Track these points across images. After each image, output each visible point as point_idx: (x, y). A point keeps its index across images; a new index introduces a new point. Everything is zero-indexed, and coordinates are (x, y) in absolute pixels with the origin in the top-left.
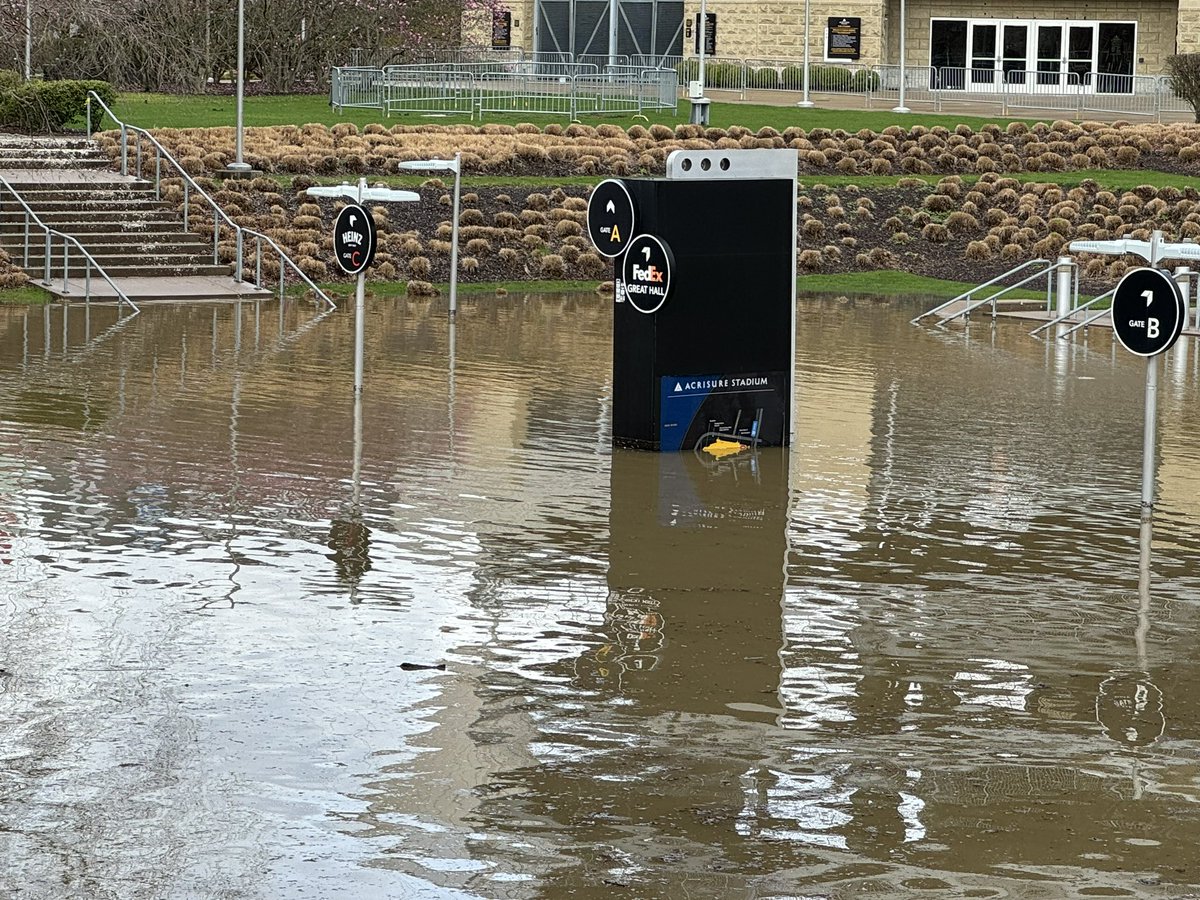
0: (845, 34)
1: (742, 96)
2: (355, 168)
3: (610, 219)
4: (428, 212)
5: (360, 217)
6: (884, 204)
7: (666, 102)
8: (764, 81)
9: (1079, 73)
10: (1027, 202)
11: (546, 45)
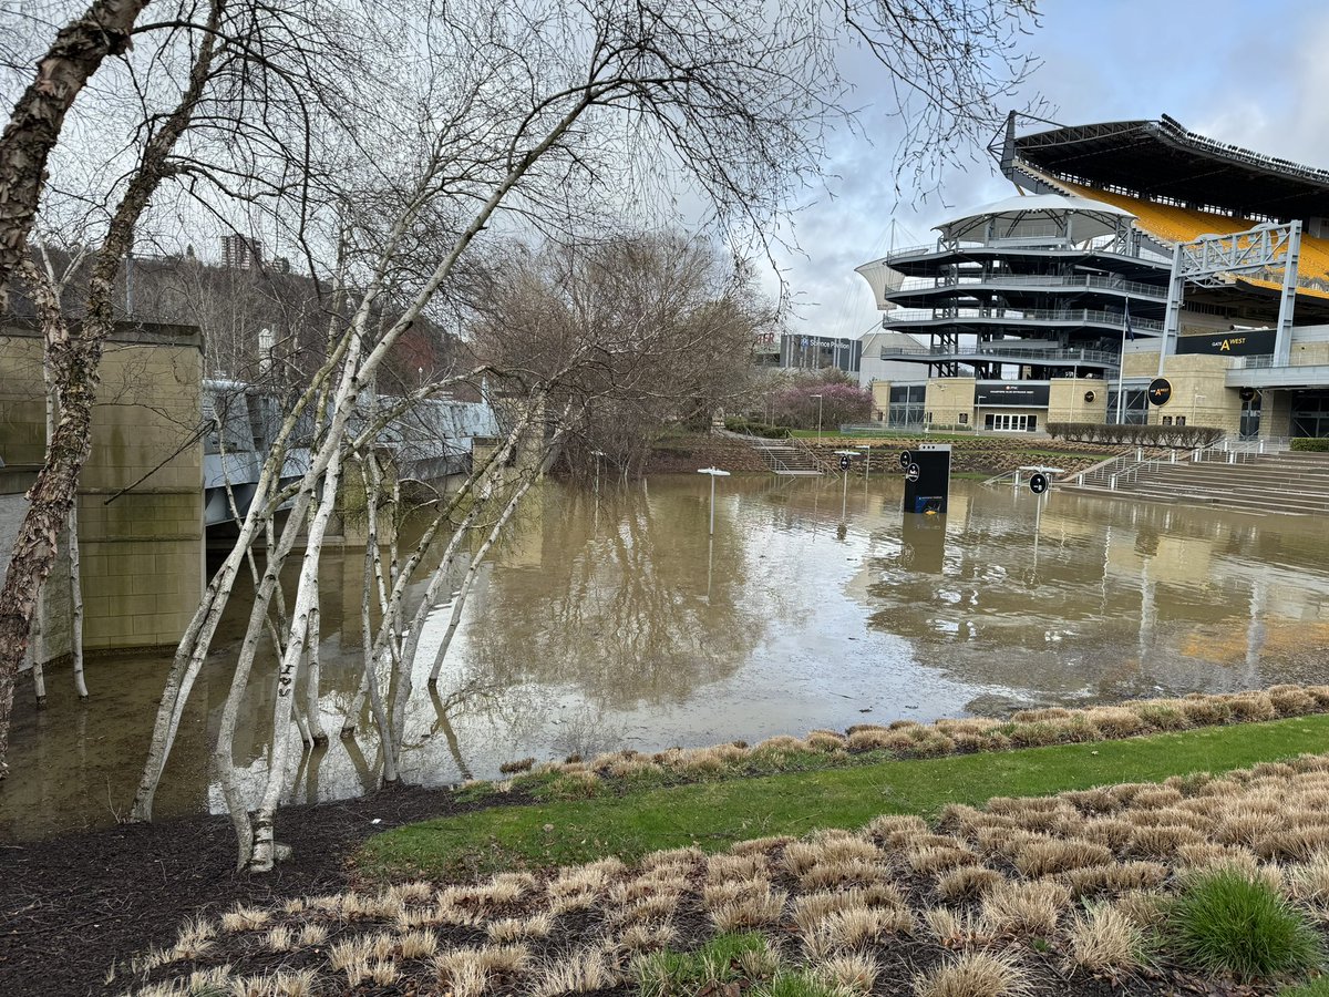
0: (964, 417)
1: (938, 432)
2: (845, 447)
3: (905, 460)
4: (862, 457)
5: (846, 458)
6: (972, 457)
7: (919, 432)
8: (944, 428)
9: (1022, 427)
10: (1008, 457)
11: (891, 420)
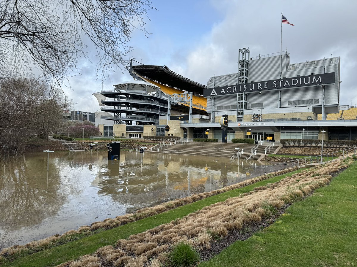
0: (123, 134)
1: (117, 138)
2: (91, 143)
3: (108, 146)
4: (96, 145)
5: (92, 146)
6: (126, 145)
7: (112, 138)
8: (118, 137)
9: (138, 137)
10: (135, 144)
11: (104, 135)
